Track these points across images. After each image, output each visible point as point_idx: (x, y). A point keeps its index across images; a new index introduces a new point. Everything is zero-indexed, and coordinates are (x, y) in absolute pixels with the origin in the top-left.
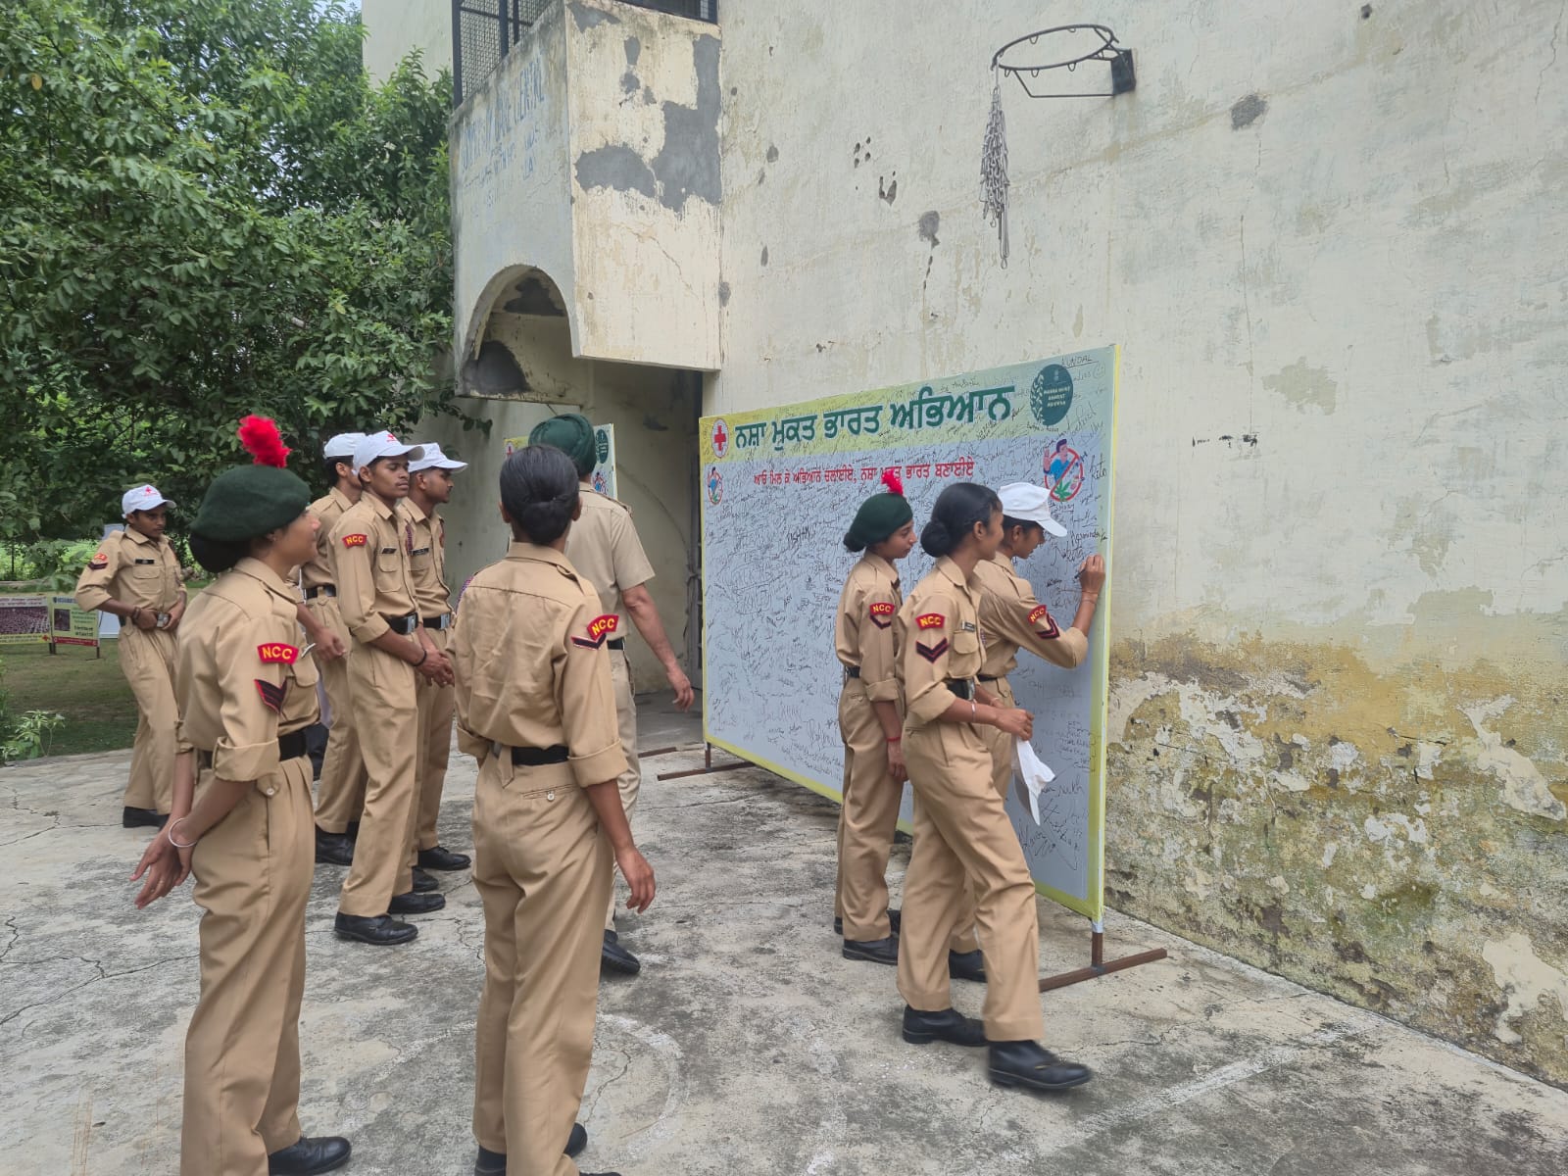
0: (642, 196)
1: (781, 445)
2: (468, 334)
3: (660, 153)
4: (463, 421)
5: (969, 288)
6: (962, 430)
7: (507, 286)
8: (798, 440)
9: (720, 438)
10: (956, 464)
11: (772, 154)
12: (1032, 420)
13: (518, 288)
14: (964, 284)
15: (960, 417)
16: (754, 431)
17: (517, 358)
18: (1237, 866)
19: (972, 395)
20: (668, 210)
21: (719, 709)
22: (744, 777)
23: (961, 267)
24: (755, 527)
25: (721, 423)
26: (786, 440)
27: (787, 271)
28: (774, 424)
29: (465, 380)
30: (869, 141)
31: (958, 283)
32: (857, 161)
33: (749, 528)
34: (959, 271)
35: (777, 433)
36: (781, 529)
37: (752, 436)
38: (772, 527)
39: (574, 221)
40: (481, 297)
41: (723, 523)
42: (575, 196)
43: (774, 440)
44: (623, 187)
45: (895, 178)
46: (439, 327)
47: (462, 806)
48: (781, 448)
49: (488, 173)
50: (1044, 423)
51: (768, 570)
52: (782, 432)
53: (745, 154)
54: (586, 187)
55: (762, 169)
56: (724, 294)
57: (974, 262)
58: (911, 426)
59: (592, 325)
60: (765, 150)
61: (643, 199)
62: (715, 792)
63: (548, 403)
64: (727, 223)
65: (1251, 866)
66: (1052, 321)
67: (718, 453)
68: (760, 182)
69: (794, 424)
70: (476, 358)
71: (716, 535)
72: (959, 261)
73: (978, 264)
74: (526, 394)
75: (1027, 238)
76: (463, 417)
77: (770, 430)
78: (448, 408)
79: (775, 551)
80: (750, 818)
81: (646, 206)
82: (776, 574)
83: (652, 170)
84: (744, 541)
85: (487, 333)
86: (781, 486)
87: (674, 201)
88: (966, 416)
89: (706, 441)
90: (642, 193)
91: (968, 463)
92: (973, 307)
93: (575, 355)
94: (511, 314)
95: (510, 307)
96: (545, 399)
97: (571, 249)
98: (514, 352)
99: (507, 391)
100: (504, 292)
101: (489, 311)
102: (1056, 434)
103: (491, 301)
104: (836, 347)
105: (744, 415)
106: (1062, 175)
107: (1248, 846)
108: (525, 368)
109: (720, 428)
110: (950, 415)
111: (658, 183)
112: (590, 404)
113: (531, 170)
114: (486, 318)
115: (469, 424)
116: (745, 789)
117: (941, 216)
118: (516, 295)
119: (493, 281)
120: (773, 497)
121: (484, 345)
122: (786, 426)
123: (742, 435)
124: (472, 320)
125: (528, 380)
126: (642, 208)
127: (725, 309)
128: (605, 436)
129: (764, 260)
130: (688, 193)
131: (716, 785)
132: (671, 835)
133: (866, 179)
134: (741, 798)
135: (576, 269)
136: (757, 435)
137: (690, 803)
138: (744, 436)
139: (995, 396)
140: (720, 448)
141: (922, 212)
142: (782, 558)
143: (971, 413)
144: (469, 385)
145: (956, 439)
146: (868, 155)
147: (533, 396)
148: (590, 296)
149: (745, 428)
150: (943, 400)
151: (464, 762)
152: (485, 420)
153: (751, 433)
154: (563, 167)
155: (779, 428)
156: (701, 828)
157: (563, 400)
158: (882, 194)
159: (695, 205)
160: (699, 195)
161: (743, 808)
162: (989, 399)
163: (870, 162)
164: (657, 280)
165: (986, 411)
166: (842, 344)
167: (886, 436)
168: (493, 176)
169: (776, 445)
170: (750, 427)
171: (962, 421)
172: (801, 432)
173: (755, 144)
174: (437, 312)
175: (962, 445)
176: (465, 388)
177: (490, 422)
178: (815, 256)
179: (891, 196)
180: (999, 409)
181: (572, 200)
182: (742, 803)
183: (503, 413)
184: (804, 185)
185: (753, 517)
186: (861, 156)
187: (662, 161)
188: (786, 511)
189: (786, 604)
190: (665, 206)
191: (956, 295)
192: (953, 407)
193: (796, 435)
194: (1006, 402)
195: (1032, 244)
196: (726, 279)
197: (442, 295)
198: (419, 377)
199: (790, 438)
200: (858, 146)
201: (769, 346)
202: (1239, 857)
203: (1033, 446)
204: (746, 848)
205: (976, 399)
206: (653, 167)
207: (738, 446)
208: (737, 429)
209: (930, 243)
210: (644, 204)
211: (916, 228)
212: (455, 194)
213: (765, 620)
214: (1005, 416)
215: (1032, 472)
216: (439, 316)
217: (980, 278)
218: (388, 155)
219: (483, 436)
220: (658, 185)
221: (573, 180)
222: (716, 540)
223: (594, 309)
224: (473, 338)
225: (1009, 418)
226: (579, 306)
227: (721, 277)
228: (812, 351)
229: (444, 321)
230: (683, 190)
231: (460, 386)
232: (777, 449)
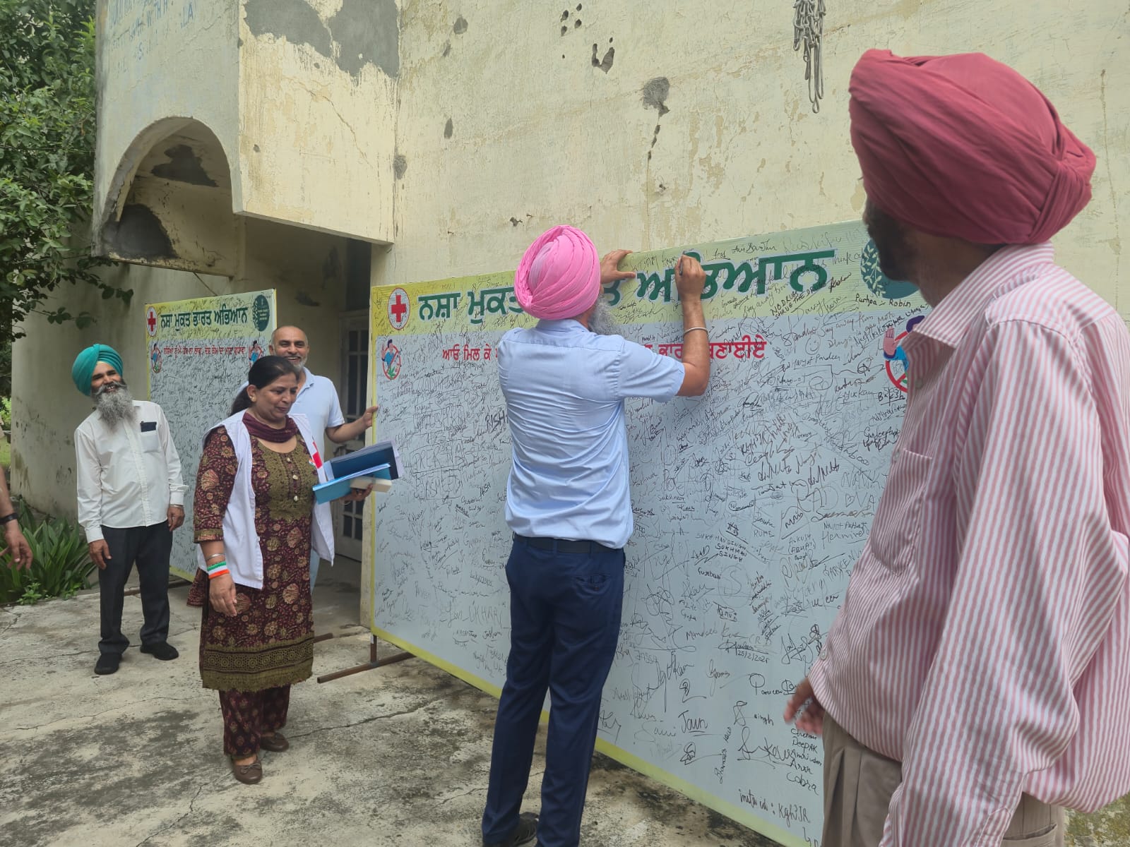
0: (317, 54)
1: (479, 317)
2: (110, 193)
3: (338, 13)
4: (102, 290)
5: (709, 158)
6: (748, 304)
7: (155, 147)
8: (504, 312)
9: (399, 309)
10: (736, 344)
11: (460, 26)
12: (865, 291)
13: (168, 153)
14: (702, 153)
15: (743, 288)
16: (444, 301)
17: (164, 224)
18: (1092, 836)
19: (763, 262)
20: (343, 73)
21: (390, 601)
22: (415, 672)
23: (697, 136)
24: (442, 405)
25: (400, 292)
26: (486, 312)
27: (475, 144)
28: (471, 294)
29: (103, 241)
30: (579, 7)
31: (693, 152)
32: (564, 29)
33: (434, 407)
34: (695, 142)
35: (473, 304)
36: (477, 410)
37: (440, 306)
38: (466, 407)
39: (241, 67)
40: (126, 155)
41: (400, 399)
42: (242, 38)
43: (471, 312)
44: (297, 39)
45: (612, 45)
46: (79, 191)
47: (72, 739)
48: (480, 321)
49: (140, 24)
50: (884, 296)
51: (459, 454)
52: (481, 303)
53: (427, 27)
54: (256, 31)
55: (449, 40)
56: (399, 166)
57: (714, 130)
58: (667, 298)
59: (257, 181)
60: (451, 22)
61: (318, 57)
62: (386, 698)
63: (195, 272)
64: (405, 96)
65: (1115, 838)
66: (822, 193)
67: (396, 324)
68: (445, 54)
69: (499, 296)
70: (118, 220)
71: (391, 412)
72: (694, 129)
73: (720, 133)
74: (172, 261)
75: (787, 103)
76: (102, 286)
77: (465, 301)
78: (87, 276)
79: (469, 432)
80: (438, 739)
81: (321, 64)
82: (469, 459)
83: (329, 30)
84: (427, 420)
85: (132, 196)
86: (479, 363)
87: (350, 65)
88: (754, 286)
89: (378, 312)
90: (317, 50)
91: (755, 344)
92: (712, 178)
93: (235, 210)
94: (158, 179)
95: (158, 171)
96: (192, 267)
97: (236, 95)
98: (160, 218)
99: (150, 257)
100: (151, 154)
101: (134, 172)
102: (908, 309)
103: (137, 160)
104: (535, 221)
105: (432, 285)
106: (837, 34)
107: (1112, 814)
108: (172, 235)
109: (398, 298)
110: (728, 285)
111: (334, 43)
112: (241, 276)
113: (191, 15)
114: (130, 178)
115: (108, 292)
116: (419, 691)
117: (671, 83)
118: (166, 160)
119: (141, 137)
120: (468, 373)
121: (126, 208)
122: (487, 297)
123: (427, 305)
124: (115, 179)
125: (175, 247)
126: (317, 66)
127: (400, 183)
128: (266, 303)
129: (448, 131)
130: (365, 60)
131: (387, 687)
132: (348, 777)
133: (578, 46)
134: (419, 705)
135: (241, 117)
136: (447, 306)
137: (362, 718)
138: (430, 307)
139: (802, 263)
140: (399, 319)
141: (647, 79)
142: (478, 441)
143: (761, 283)
144: (107, 247)
145: (739, 314)
146: (579, 23)
147: (179, 263)
148: (256, 148)
149: (433, 298)
150: (716, 268)
151: (81, 663)
152: (126, 290)
153: (439, 304)
154: (230, 7)
155: (477, 299)
156: (383, 760)
157: (212, 269)
158: (595, 62)
159: (370, 72)
160: (376, 64)
161: (426, 723)
162: (789, 267)
163: (581, 30)
164: (330, 143)
165: (785, 280)
166: (542, 218)
167: (630, 309)
168: (145, 27)
169: (473, 317)
170: (438, 298)
171: (748, 293)
172: (507, 304)
173: (439, 17)
174: (77, 175)
175: (747, 321)
176: (103, 249)
177: (131, 292)
178: (511, 128)
179: (608, 63)
180: (808, 279)
181: (240, 43)
182: (421, 715)
183: (146, 279)
184: (499, 56)
185: (441, 394)
186: (570, 23)
187: (339, 21)
188: (484, 390)
189: (483, 492)
190: (341, 68)
191: (691, 166)
192: (733, 275)
193: (501, 306)
194: (820, 271)
195: (795, 109)
196: (401, 152)
197: (84, 162)
198: (53, 237)
199: (493, 310)
200: (566, 14)
201: (451, 219)
202: (1096, 826)
203: (867, 324)
204: (447, 795)
205: (770, 268)
206: (330, 25)
207: (423, 317)
208: (421, 299)
209: (657, 111)
210: (319, 61)
211: (640, 95)
212: (101, 51)
213: (453, 507)
214: (817, 287)
215: (865, 355)
216: (80, 179)
217: (723, 146)
218: (33, 30)
219: (123, 304)
220: (335, 45)
221: (241, 22)
222: (389, 419)
223: (260, 162)
224: (115, 198)
225: (825, 290)
226: (242, 157)
227: (396, 150)
228: (505, 225)
229: (85, 184)
230: (361, 56)
231: (98, 247)
232: (473, 321)
